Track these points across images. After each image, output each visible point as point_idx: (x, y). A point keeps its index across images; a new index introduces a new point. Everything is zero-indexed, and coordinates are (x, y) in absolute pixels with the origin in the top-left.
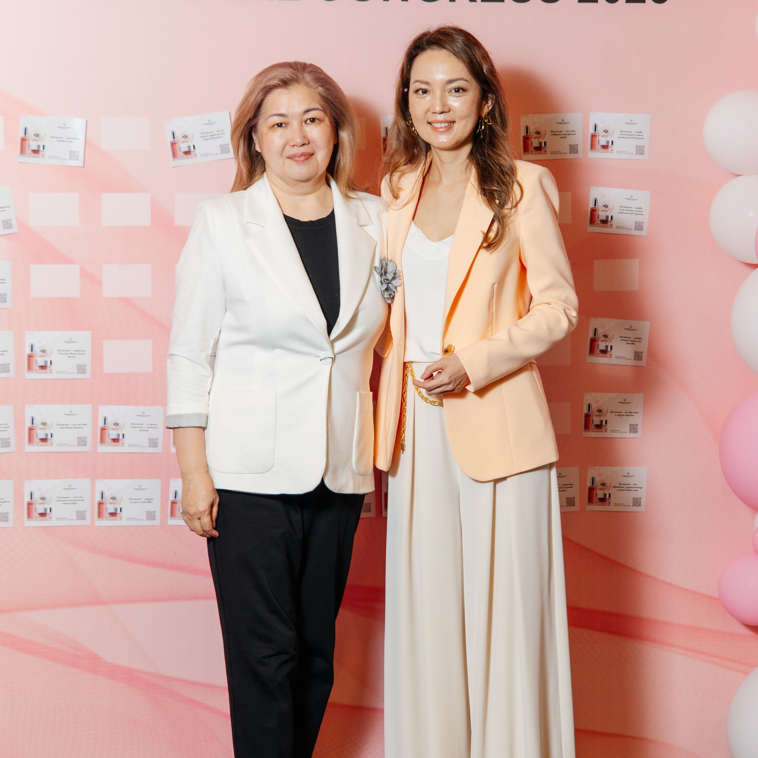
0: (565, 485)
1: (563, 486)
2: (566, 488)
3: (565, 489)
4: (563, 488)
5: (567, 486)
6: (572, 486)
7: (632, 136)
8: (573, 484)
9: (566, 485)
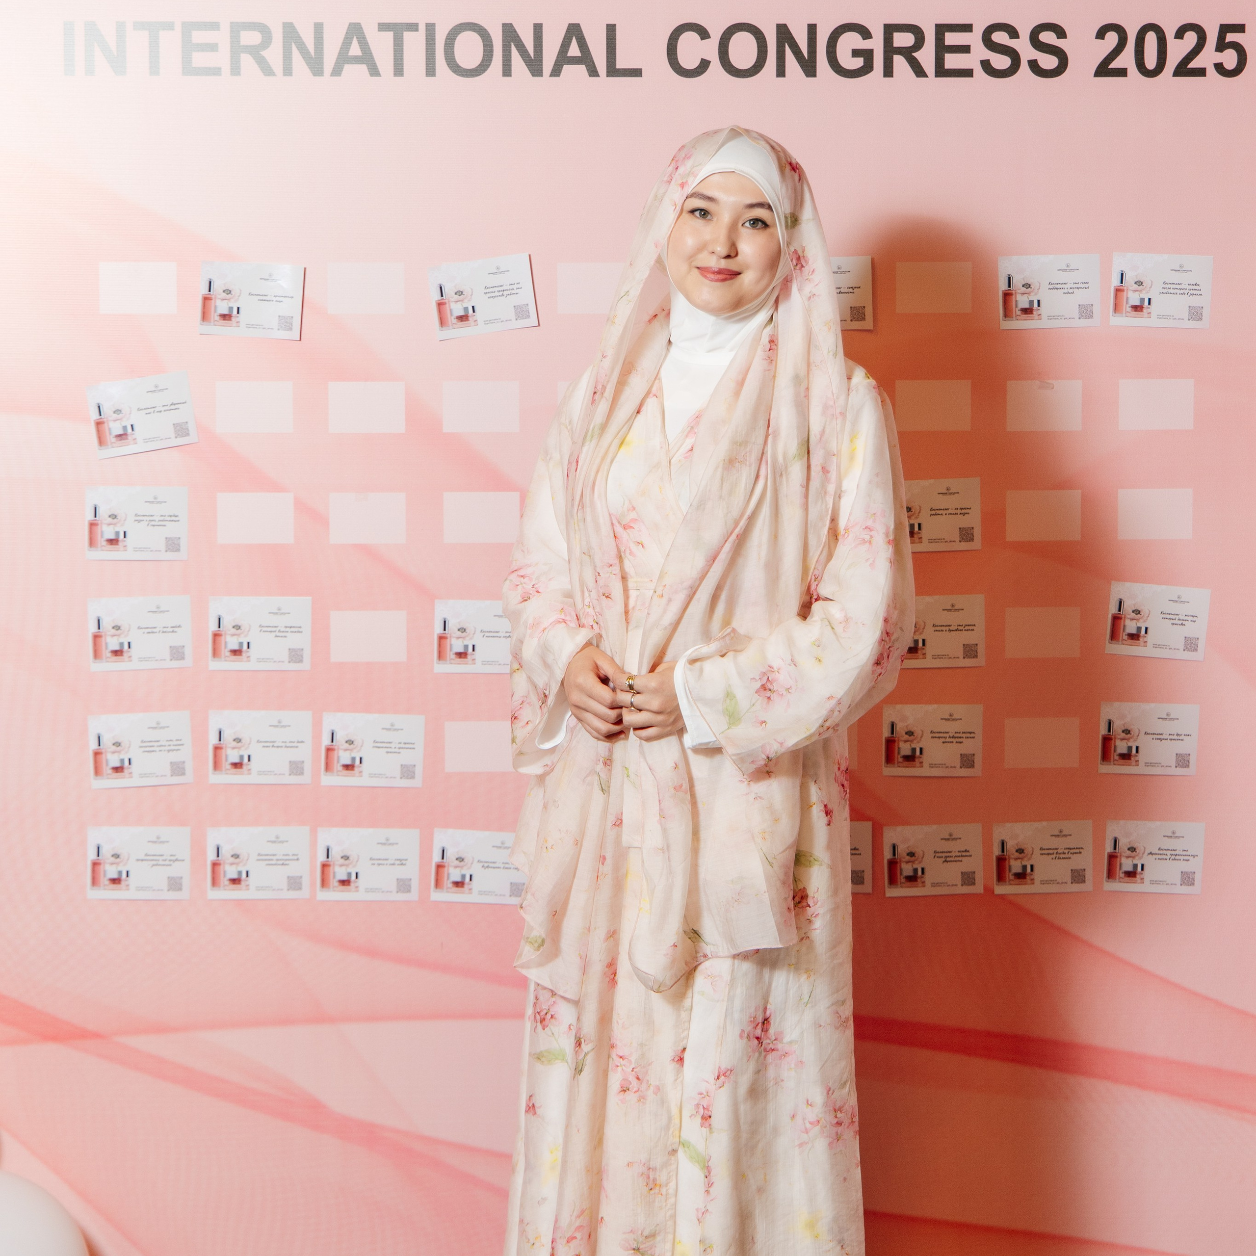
0: (1069, 849)
1: (1066, 851)
2: (1072, 855)
3: (1070, 855)
4: (1065, 853)
5: (1072, 851)
6: (1081, 850)
7: (1182, 291)
8: (1082, 848)
9: (1071, 849)
